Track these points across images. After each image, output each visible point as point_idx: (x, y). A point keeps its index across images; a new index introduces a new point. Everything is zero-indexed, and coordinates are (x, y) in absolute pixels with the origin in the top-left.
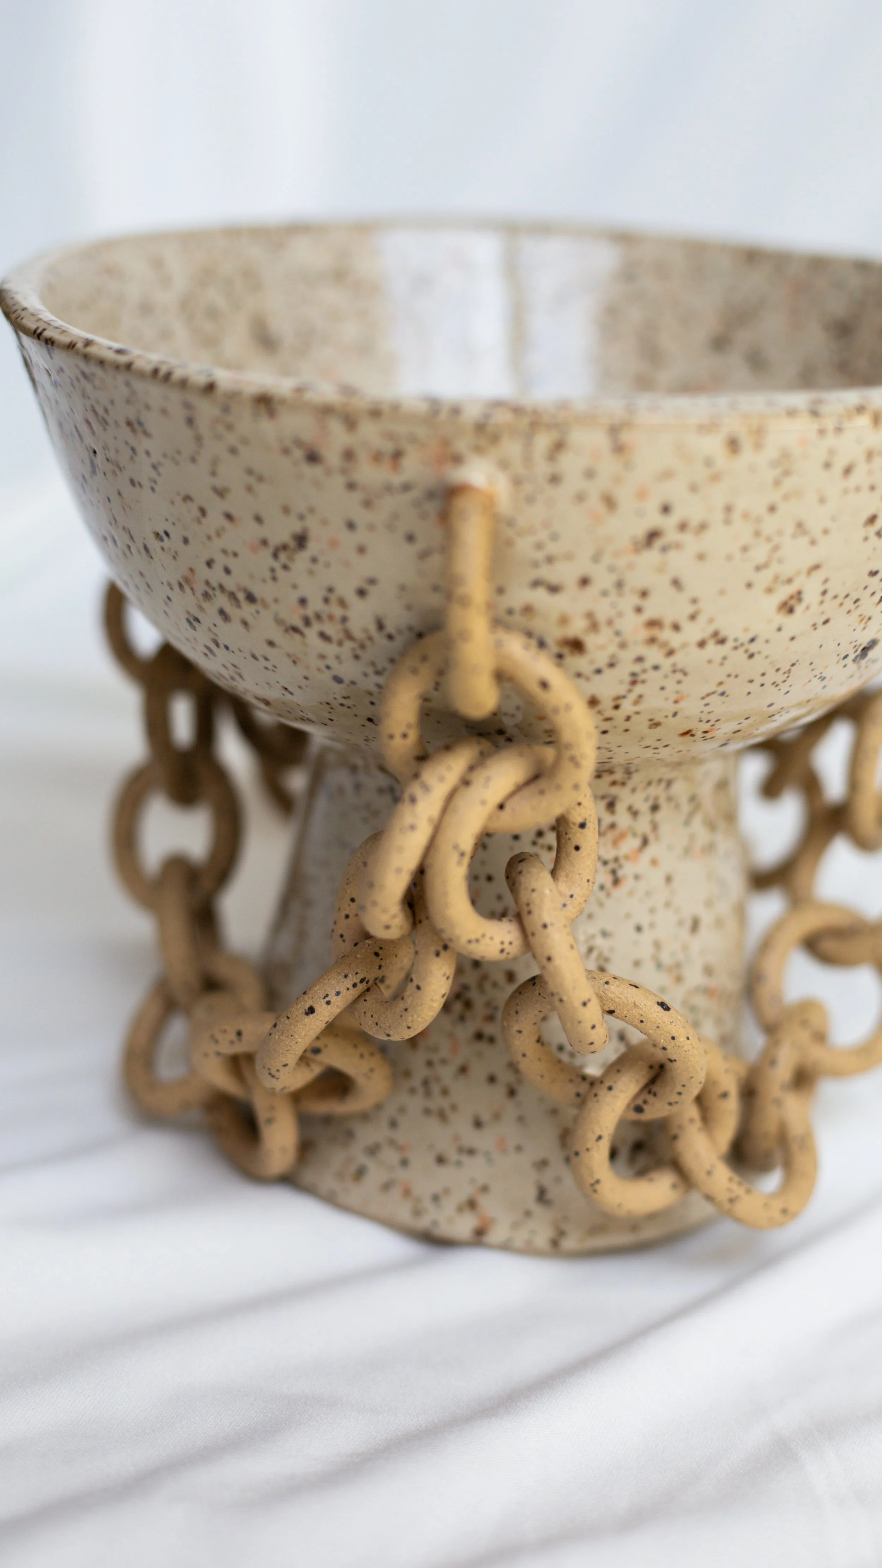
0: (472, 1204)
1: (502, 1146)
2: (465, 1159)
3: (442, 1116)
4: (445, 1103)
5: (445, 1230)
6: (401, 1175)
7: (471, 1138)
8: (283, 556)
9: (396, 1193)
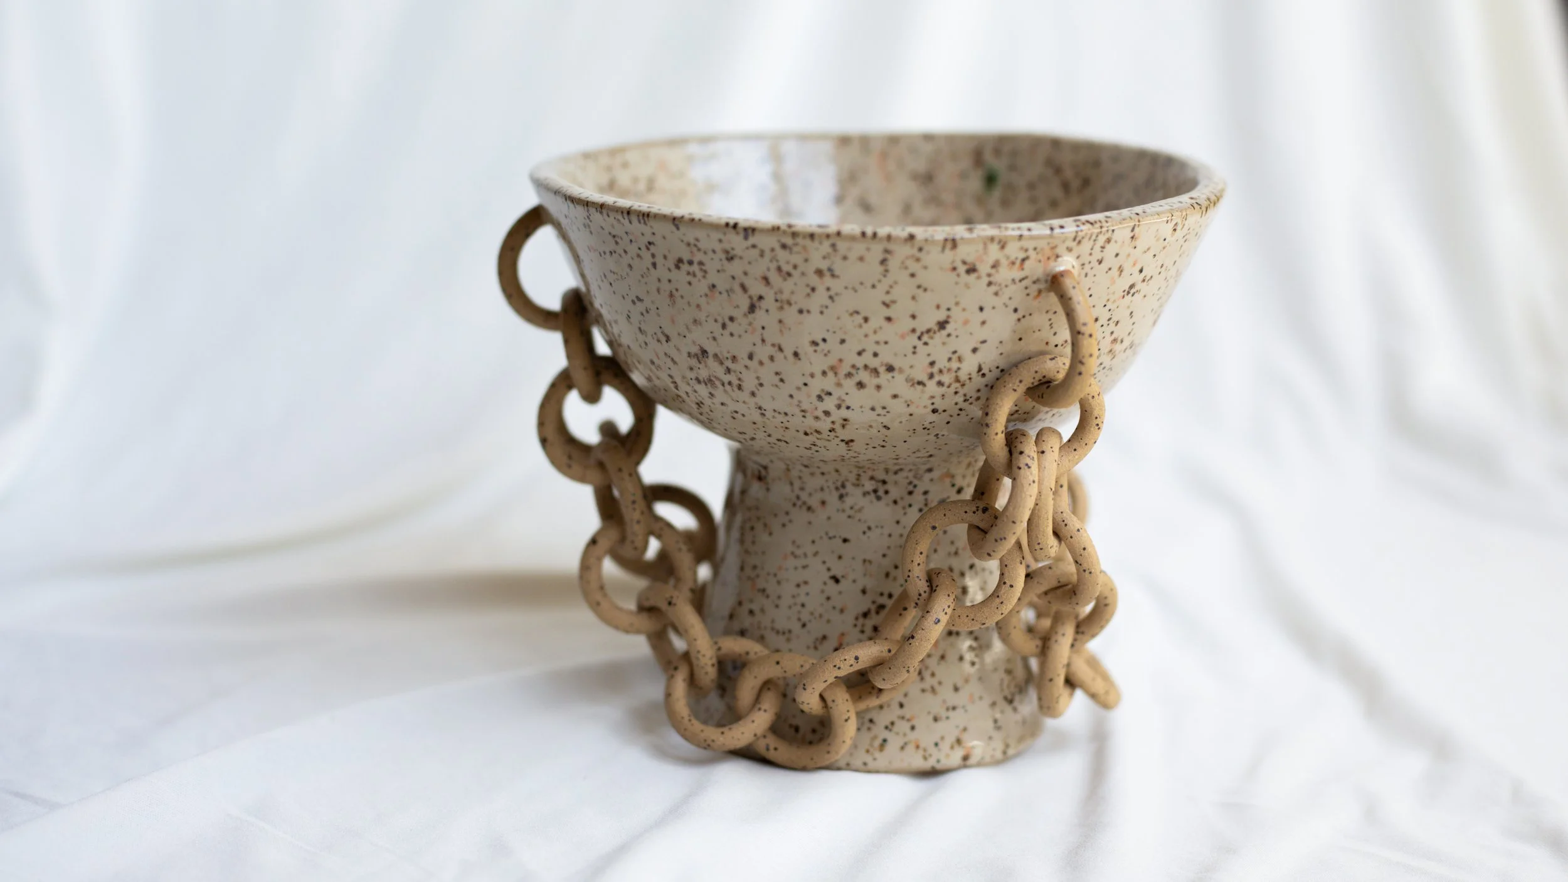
0: (959, 741)
1: (972, 699)
2: (951, 714)
3: (933, 690)
4: (933, 682)
5: (945, 763)
6: (912, 736)
7: (953, 699)
8: (925, 338)
9: (911, 748)
